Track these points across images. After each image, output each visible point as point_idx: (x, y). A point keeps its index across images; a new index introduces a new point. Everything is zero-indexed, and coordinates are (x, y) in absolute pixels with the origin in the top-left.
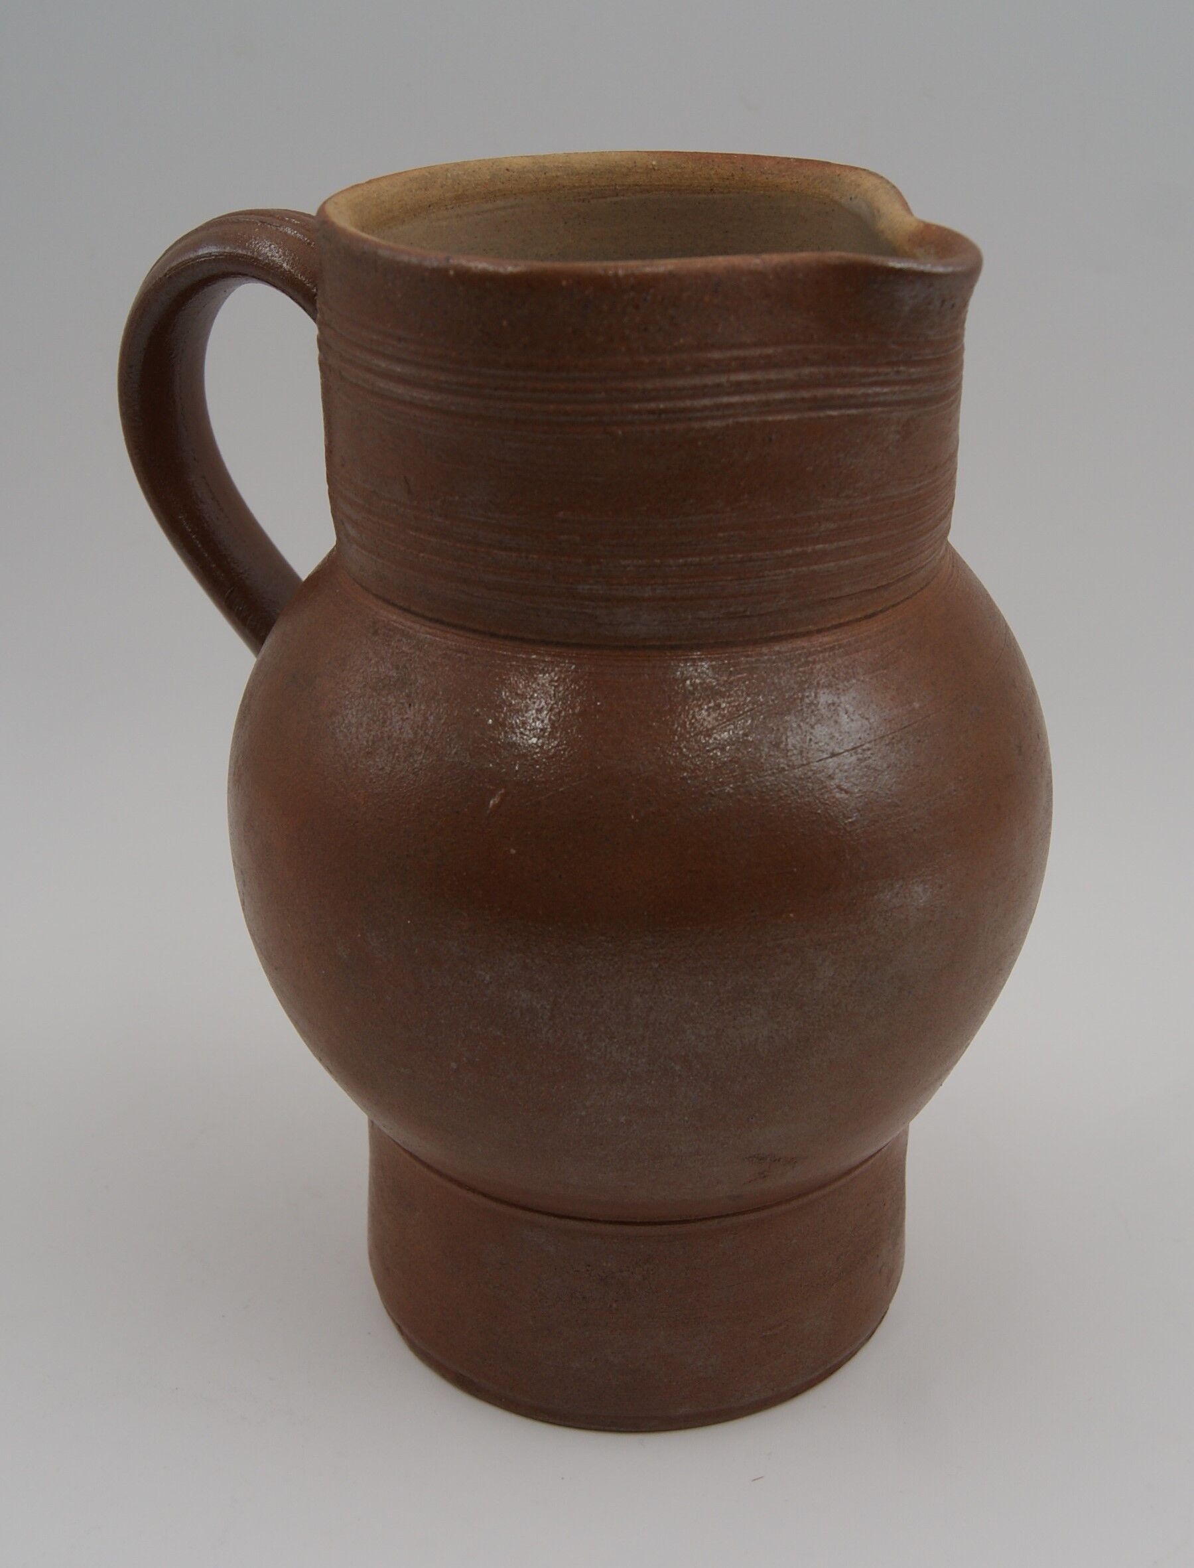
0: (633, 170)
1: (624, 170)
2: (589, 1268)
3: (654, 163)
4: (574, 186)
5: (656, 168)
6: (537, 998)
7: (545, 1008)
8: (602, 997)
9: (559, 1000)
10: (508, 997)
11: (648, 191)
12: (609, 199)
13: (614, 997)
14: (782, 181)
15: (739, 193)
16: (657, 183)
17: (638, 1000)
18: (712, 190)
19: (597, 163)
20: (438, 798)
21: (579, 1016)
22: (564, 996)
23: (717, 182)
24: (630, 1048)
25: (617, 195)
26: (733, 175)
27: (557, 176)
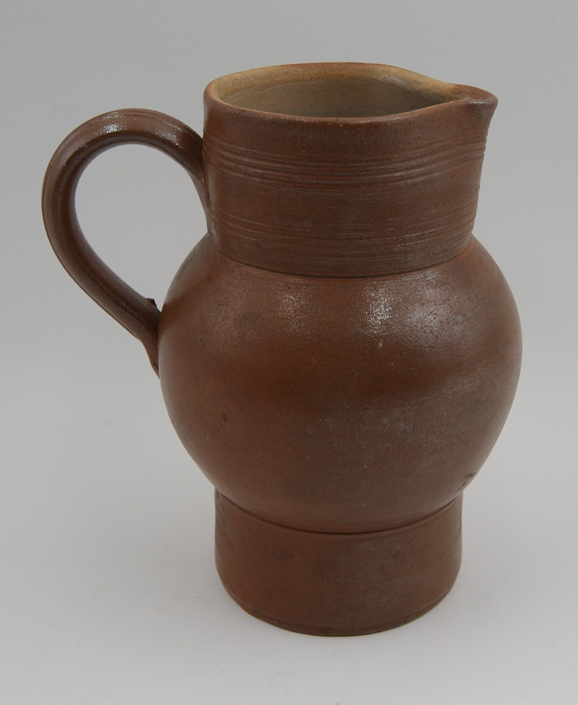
0: (279, 74)
1: (275, 75)
2: (389, 552)
3: (286, 70)
4: (258, 84)
5: (288, 72)
6: (407, 424)
7: (411, 428)
8: (433, 417)
9: (416, 423)
10: (395, 428)
11: (285, 83)
12: (270, 88)
13: (437, 416)
14: (344, 73)
15: (323, 80)
16: (289, 79)
17: (445, 414)
18: (311, 80)
19: (264, 72)
20: (353, 350)
21: (424, 428)
22: (418, 421)
23: (313, 76)
24: (441, 437)
25: (274, 86)
26: (320, 72)
27: (252, 80)
